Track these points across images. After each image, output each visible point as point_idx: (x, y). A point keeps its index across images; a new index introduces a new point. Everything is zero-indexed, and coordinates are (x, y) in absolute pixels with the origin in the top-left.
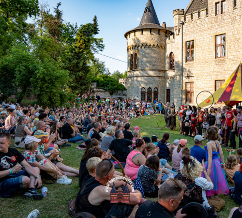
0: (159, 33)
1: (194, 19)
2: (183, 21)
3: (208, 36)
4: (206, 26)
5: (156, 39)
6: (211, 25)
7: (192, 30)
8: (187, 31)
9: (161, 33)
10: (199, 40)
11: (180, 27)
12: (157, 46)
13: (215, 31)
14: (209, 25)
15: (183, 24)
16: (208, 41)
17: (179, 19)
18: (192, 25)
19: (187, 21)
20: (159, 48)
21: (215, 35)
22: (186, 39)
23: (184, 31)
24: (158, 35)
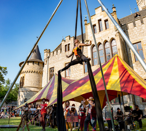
0: (39, 64)
1: (54, 55)
2: (49, 56)
3: (61, 64)
4: (60, 58)
5: (37, 68)
6: (63, 57)
7: (53, 61)
8: (51, 62)
9: (40, 64)
10: (56, 67)
11: (47, 60)
12: (37, 72)
13: (65, 61)
14: (62, 58)
15: (49, 58)
16: (61, 67)
17: (47, 55)
18: (53, 58)
19: (51, 56)
20: (38, 73)
21: (65, 63)
22: (50, 66)
23: (49, 62)
24: (38, 65)
